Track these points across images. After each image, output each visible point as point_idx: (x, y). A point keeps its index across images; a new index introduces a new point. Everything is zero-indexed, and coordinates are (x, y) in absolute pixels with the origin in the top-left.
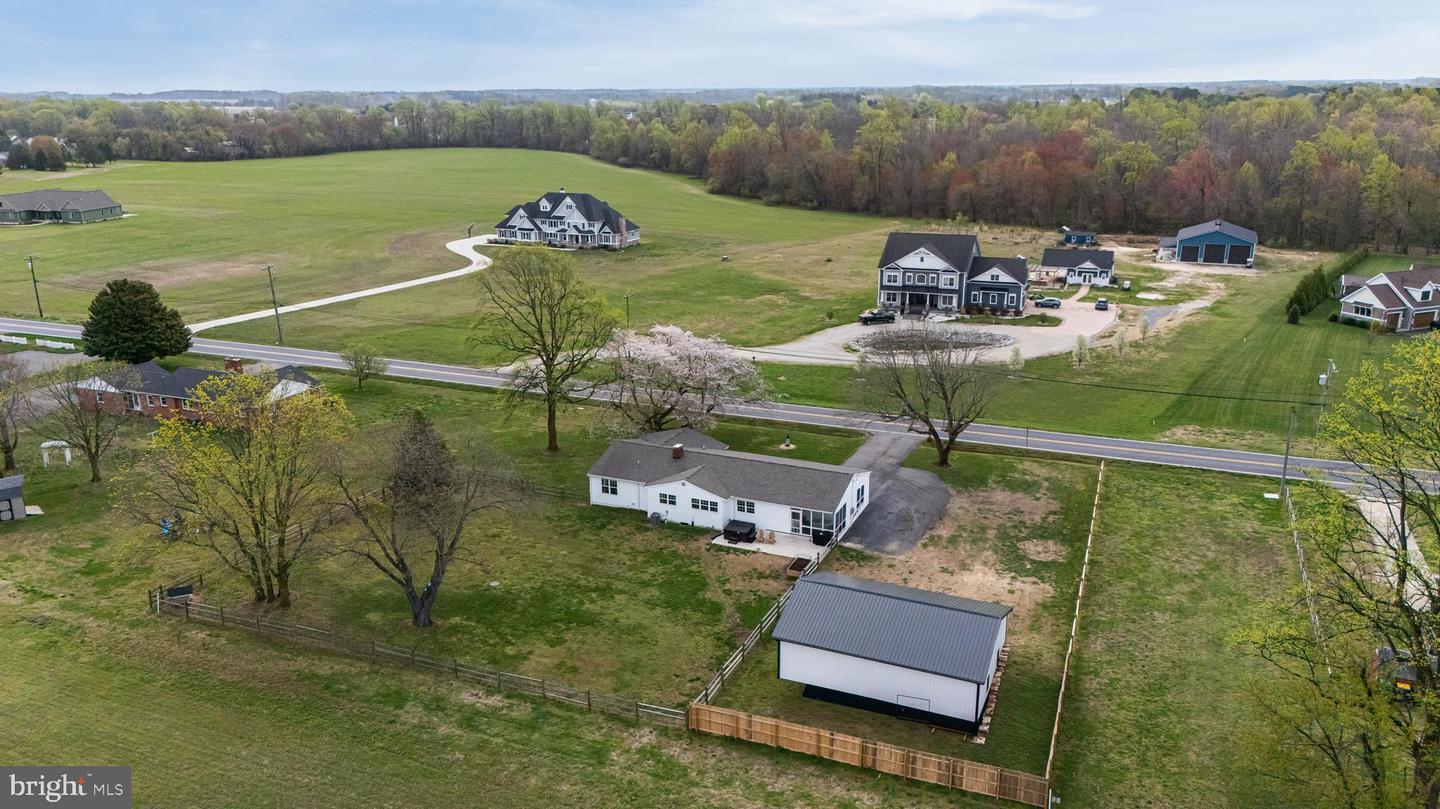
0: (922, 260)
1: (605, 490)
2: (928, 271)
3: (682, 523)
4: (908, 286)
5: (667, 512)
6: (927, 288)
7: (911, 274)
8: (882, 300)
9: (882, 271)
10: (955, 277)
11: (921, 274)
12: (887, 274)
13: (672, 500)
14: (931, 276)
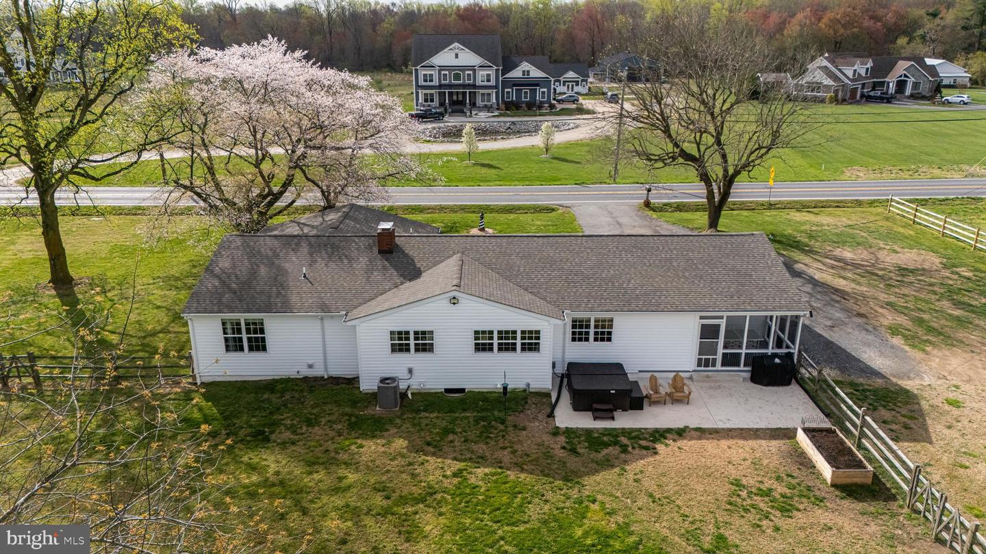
0: (457, 56)
1: (233, 345)
2: (463, 68)
3: (448, 391)
4: (445, 85)
5: (410, 371)
6: (464, 86)
7: (447, 72)
8: (420, 101)
9: (417, 70)
10: (492, 73)
11: (457, 71)
12: (422, 72)
13: (424, 342)
14: (467, 72)
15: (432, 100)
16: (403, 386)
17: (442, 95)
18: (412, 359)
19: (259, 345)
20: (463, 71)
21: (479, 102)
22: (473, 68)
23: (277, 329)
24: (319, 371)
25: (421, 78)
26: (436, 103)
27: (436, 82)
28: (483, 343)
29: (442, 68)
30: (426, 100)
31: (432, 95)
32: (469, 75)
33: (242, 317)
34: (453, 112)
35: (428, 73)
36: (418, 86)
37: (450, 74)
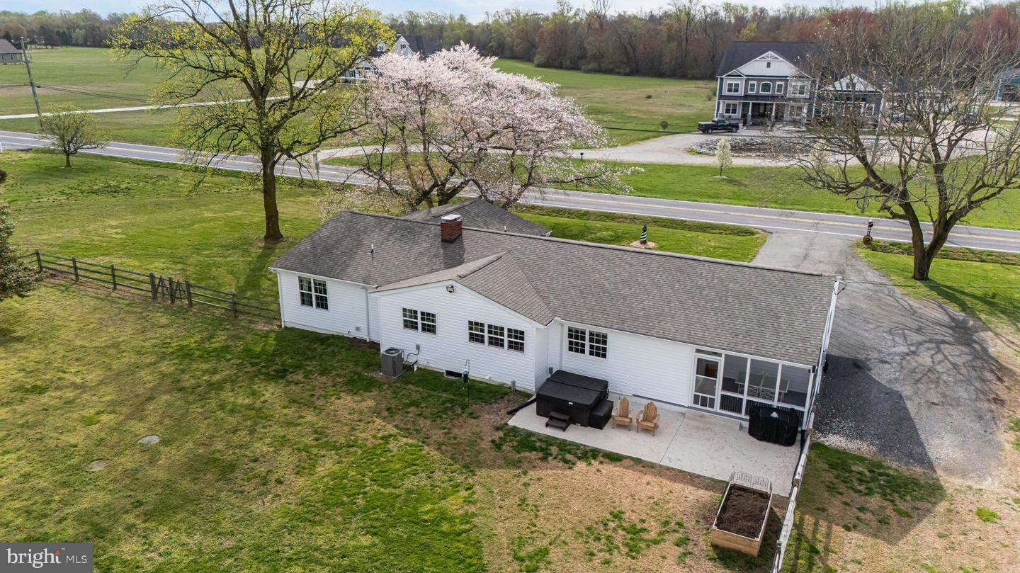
0: (769, 65)
1: (306, 300)
2: (774, 79)
3: (449, 373)
4: (751, 96)
5: (418, 347)
6: (773, 97)
7: (755, 82)
8: (720, 112)
9: (722, 79)
10: (807, 84)
11: (766, 82)
12: (727, 82)
13: (428, 323)
14: (778, 83)
15: (734, 111)
16: (412, 360)
17: (745, 106)
18: (419, 336)
19: (323, 304)
20: (774, 81)
21: (787, 117)
22: (784, 79)
23: (336, 290)
24: (363, 335)
25: (725, 88)
26: (738, 114)
27: (741, 93)
28: (476, 333)
29: (750, 77)
30: (728, 111)
31: (735, 105)
32: (780, 86)
33: (312, 277)
34: (754, 124)
35: (734, 82)
36: (721, 97)
37: (758, 84)
